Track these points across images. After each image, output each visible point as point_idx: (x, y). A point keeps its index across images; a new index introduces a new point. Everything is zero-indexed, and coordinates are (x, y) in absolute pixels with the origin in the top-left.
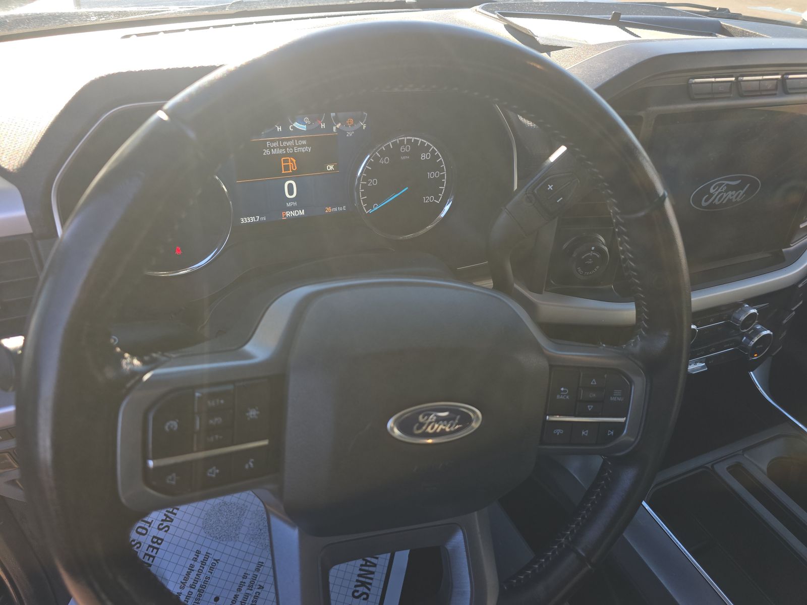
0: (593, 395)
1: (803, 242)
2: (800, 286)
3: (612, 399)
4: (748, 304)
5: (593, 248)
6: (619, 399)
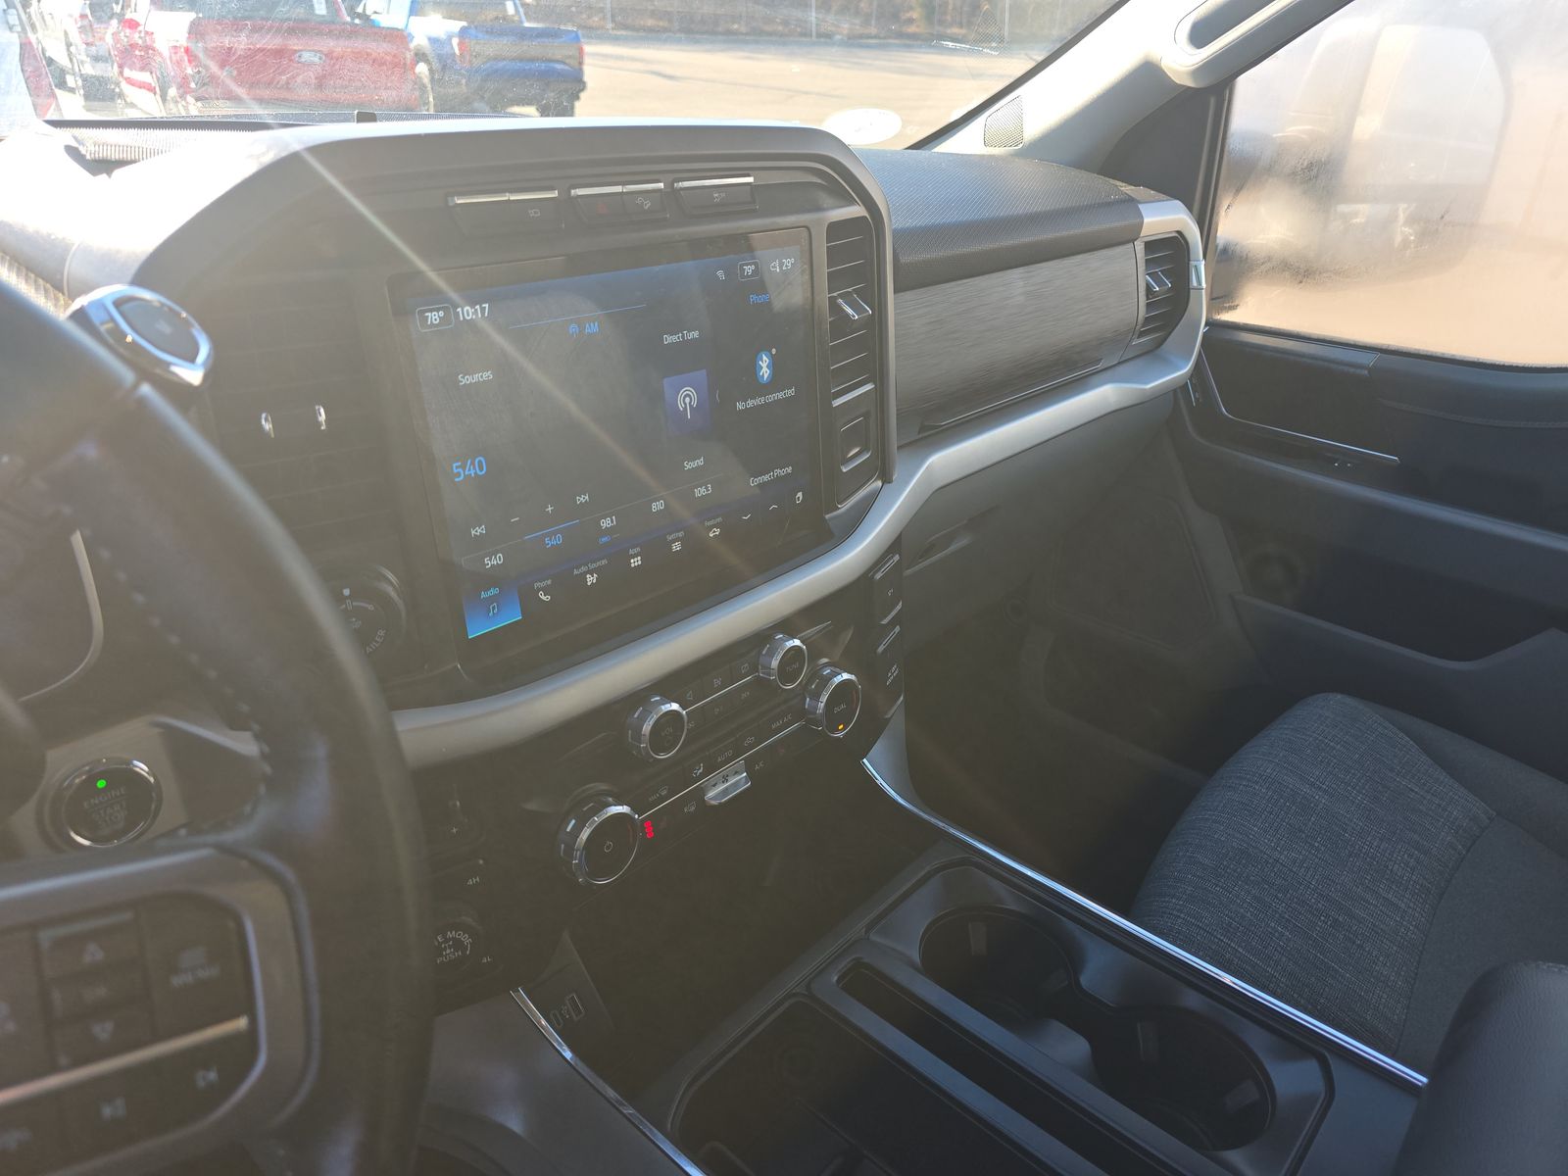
0: (101, 992)
1: (868, 489)
2: (878, 576)
3: (177, 981)
4: (782, 633)
5: (346, 592)
6: (203, 974)
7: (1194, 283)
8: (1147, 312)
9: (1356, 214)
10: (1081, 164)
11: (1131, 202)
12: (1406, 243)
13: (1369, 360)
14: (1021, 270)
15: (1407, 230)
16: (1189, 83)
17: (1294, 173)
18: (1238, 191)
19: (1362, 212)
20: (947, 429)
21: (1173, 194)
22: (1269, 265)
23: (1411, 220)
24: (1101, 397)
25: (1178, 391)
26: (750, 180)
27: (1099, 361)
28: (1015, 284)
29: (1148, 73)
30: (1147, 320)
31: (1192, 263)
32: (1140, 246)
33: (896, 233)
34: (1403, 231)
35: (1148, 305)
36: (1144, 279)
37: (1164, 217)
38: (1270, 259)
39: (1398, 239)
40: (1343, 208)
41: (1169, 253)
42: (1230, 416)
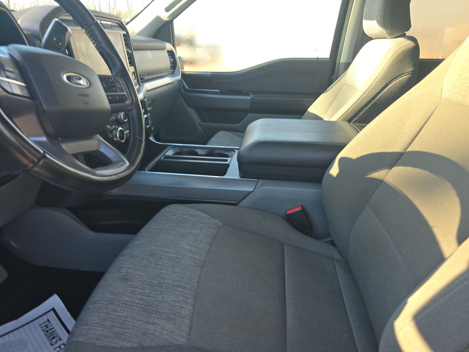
7: (177, 61)
10: (149, 36)
11: (163, 42)
13: (210, 73)
24: (168, 79)
29: (158, 19)
30: (171, 66)
31: (175, 56)
32: (166, 51)
33: (131, 38)
35: (170, 63)
36: (169, 58)
37: (169, 46)
41: (171, 54)
42: (189, 89)
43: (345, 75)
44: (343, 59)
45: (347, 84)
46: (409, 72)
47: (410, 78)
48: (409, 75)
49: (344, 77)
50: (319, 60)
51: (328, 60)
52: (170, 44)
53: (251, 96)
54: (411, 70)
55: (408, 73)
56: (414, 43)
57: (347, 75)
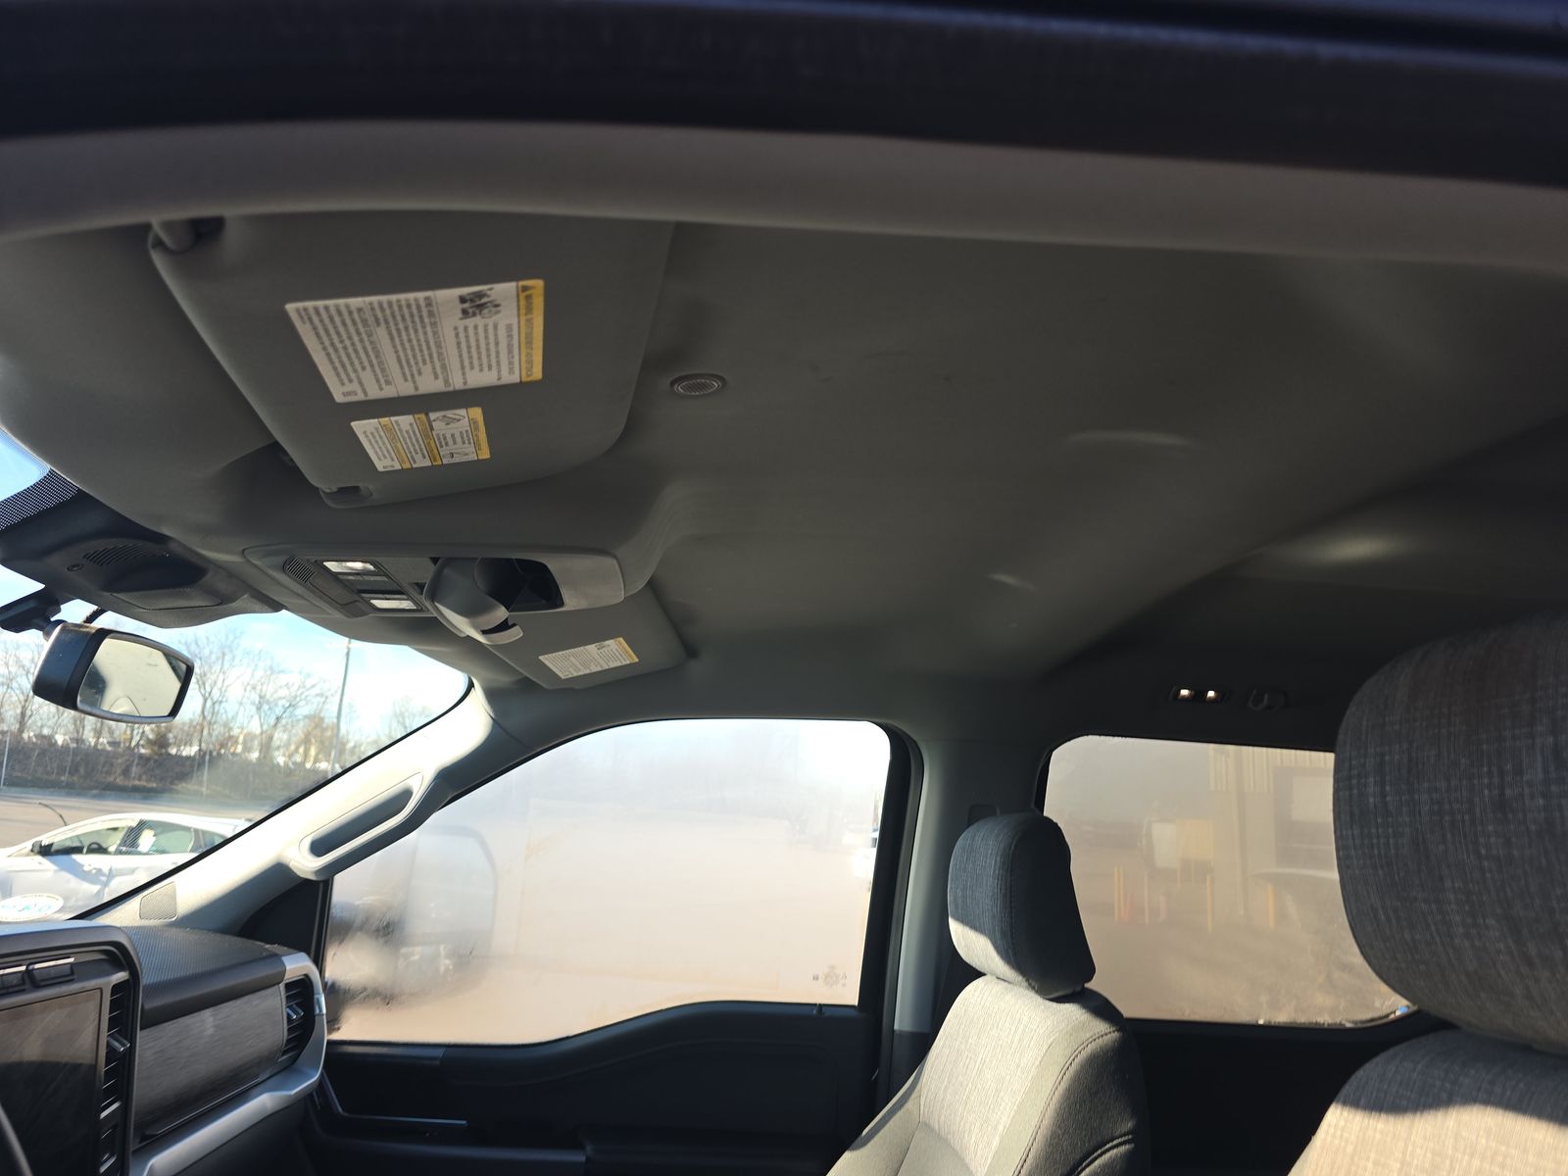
7: (317, 1011)
8: (289, 1035)
9: (413, 954)
10: (226, 930)
11: (275, 957)
12: (447, 969)
13: (440, 1053)
14: (211, 1009)
15: (447, 962)
16: (313, 877)
17: (378, 930)
18: (340, 943)
19: (416, 953)
20: (162, 1136)
21: (300, 949)
22: (365, 994)
23: (449, 956)
24: (262, 1103)
25: (307, 1098)
26: (71, 960)
27: (257, 1076)
28: (207, 1021)
29: (279, 871)
30: (289, 1041)
31: (316, 996)
32: (282, 986)
33: (144, 987)
34: (445, 963)
35: (289, 1029)
36: (285, 1011)
37: (296, 965)
38: (365, 989)
39: (442, 969)
40: (404, 950)
41: (301, 991)
42: (346, 1114)
43: (918, 1087)
44: (903, 1017)
45: (926, 1124)
46: (1125, 1135)
47: (1129, 1157)
48: (1127, 1147)
49: (913, 1096)
50: (827, 1014)
51: (854, 1013)
52: (303, 955)
53: (589, 1148)
54: (1129, 1125)
55: (1121, 1136)
56: (1118, 1031)
57: (924, 1092)
